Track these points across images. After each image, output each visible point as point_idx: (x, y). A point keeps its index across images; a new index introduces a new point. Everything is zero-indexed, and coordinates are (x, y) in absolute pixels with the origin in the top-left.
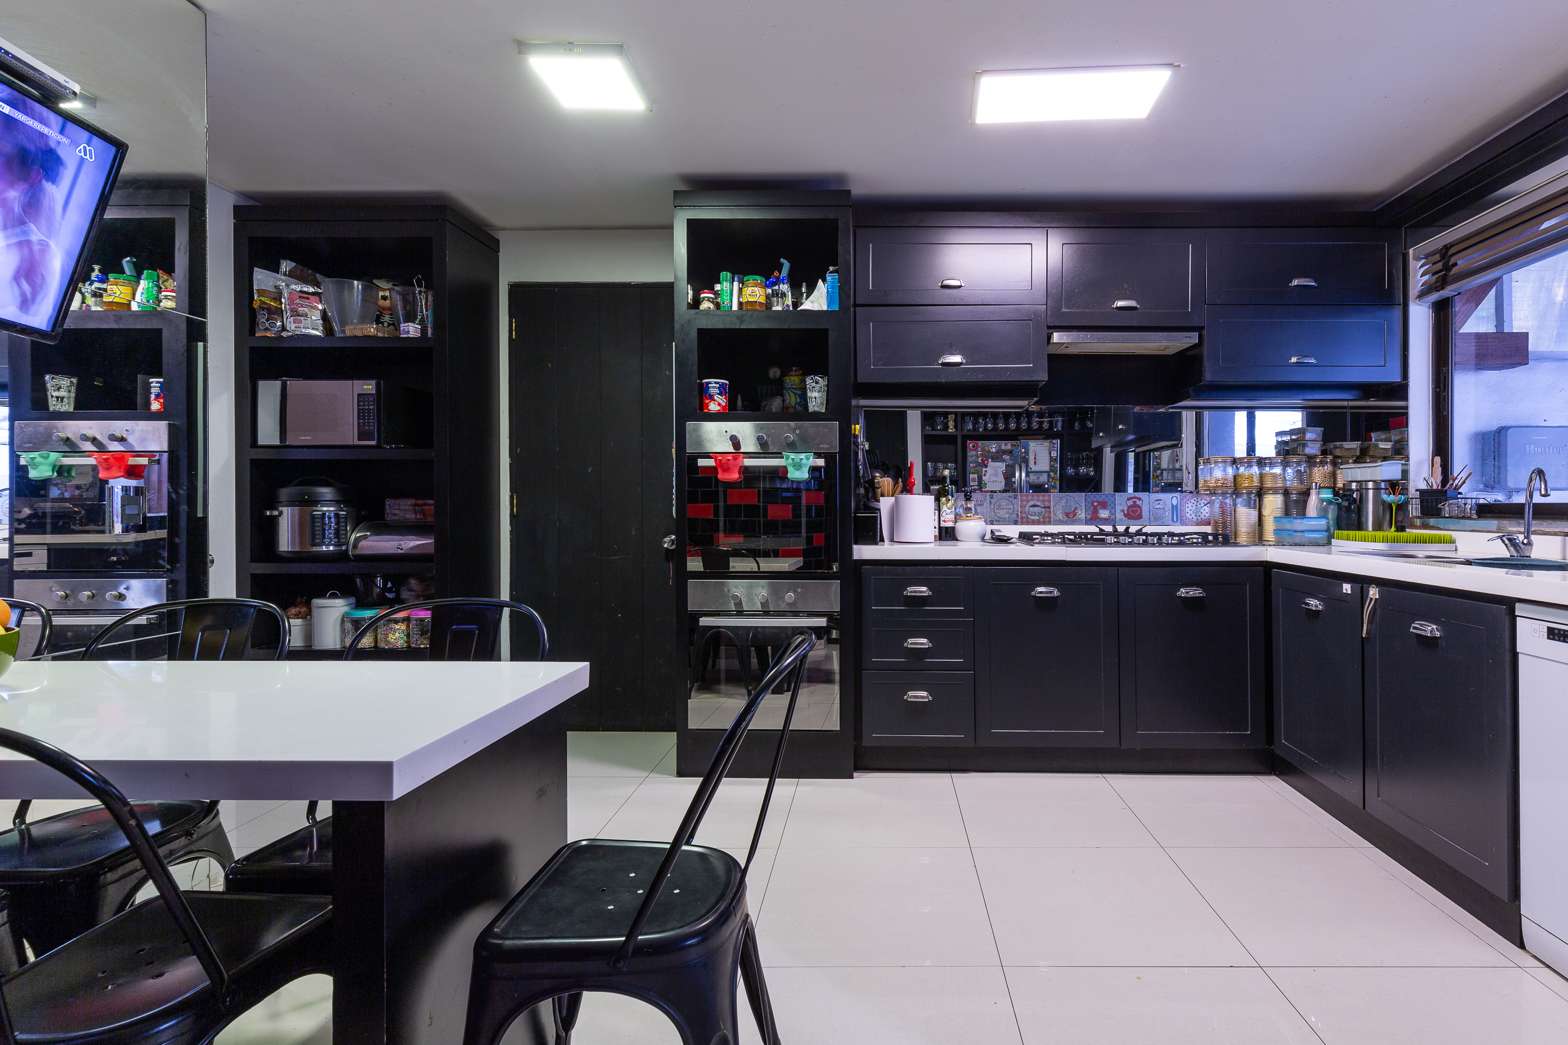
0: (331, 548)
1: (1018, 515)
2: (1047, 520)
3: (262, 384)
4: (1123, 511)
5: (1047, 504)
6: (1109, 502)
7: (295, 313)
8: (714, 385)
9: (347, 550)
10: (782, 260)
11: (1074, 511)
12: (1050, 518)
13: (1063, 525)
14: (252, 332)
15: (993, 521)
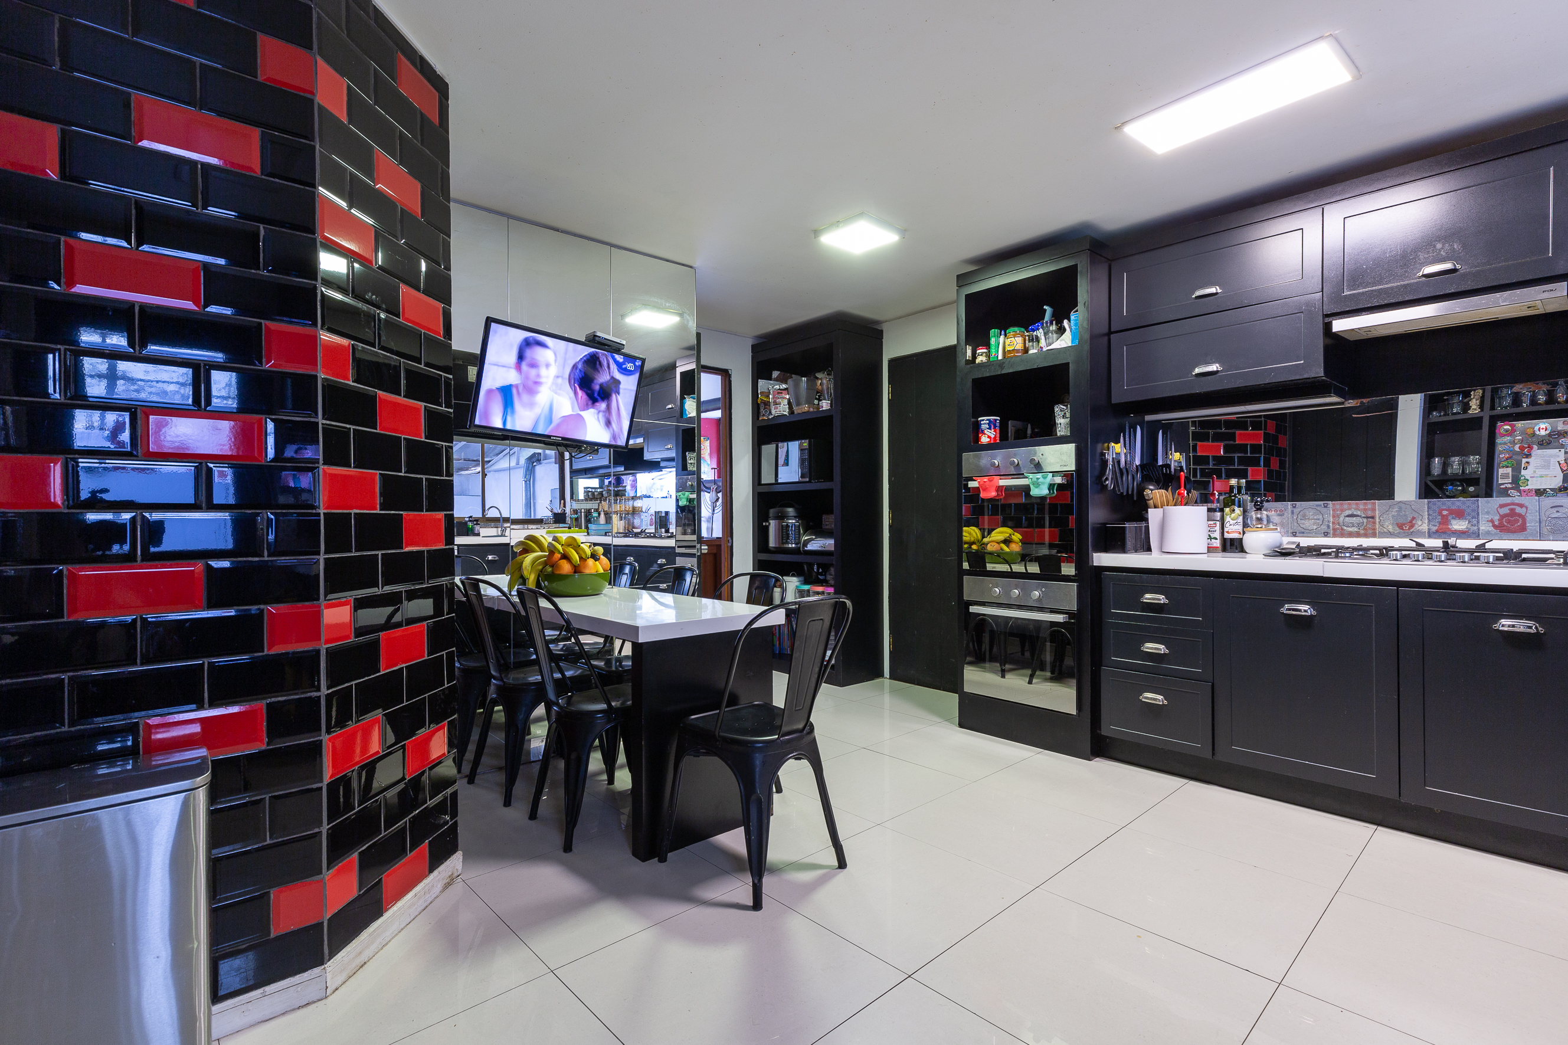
0: (794, 546)
1: (1328, 527)
2: (1370, 532)
3: (764, 447)
4: (1492, 521)
5: (1370, 513)
6: (1468, 510)
7: (776, 403)
8: (984, 422)
9: (800, 547)
10: (1045, 307)
11: (1411, 522)
12: (1374, 529)
13: (1394, 538)
14: (758, 419)
15: (1296, 532)
